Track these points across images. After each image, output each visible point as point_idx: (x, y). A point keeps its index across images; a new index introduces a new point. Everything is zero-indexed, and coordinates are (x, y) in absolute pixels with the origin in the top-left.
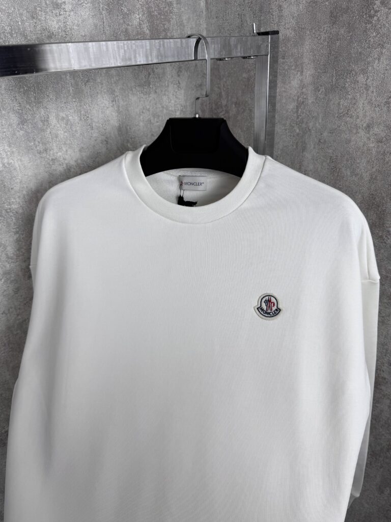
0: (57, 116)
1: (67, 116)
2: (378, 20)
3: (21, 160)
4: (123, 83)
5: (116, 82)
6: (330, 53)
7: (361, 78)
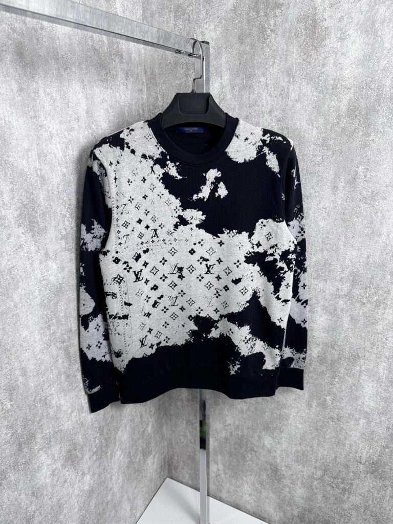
0: (45, 91)
1: (51, 92)
2: (270, 41)
3: (18, 121)
4: (90, 76)
5: (85, 74)
6: (240, 63)
7: (262, 79)
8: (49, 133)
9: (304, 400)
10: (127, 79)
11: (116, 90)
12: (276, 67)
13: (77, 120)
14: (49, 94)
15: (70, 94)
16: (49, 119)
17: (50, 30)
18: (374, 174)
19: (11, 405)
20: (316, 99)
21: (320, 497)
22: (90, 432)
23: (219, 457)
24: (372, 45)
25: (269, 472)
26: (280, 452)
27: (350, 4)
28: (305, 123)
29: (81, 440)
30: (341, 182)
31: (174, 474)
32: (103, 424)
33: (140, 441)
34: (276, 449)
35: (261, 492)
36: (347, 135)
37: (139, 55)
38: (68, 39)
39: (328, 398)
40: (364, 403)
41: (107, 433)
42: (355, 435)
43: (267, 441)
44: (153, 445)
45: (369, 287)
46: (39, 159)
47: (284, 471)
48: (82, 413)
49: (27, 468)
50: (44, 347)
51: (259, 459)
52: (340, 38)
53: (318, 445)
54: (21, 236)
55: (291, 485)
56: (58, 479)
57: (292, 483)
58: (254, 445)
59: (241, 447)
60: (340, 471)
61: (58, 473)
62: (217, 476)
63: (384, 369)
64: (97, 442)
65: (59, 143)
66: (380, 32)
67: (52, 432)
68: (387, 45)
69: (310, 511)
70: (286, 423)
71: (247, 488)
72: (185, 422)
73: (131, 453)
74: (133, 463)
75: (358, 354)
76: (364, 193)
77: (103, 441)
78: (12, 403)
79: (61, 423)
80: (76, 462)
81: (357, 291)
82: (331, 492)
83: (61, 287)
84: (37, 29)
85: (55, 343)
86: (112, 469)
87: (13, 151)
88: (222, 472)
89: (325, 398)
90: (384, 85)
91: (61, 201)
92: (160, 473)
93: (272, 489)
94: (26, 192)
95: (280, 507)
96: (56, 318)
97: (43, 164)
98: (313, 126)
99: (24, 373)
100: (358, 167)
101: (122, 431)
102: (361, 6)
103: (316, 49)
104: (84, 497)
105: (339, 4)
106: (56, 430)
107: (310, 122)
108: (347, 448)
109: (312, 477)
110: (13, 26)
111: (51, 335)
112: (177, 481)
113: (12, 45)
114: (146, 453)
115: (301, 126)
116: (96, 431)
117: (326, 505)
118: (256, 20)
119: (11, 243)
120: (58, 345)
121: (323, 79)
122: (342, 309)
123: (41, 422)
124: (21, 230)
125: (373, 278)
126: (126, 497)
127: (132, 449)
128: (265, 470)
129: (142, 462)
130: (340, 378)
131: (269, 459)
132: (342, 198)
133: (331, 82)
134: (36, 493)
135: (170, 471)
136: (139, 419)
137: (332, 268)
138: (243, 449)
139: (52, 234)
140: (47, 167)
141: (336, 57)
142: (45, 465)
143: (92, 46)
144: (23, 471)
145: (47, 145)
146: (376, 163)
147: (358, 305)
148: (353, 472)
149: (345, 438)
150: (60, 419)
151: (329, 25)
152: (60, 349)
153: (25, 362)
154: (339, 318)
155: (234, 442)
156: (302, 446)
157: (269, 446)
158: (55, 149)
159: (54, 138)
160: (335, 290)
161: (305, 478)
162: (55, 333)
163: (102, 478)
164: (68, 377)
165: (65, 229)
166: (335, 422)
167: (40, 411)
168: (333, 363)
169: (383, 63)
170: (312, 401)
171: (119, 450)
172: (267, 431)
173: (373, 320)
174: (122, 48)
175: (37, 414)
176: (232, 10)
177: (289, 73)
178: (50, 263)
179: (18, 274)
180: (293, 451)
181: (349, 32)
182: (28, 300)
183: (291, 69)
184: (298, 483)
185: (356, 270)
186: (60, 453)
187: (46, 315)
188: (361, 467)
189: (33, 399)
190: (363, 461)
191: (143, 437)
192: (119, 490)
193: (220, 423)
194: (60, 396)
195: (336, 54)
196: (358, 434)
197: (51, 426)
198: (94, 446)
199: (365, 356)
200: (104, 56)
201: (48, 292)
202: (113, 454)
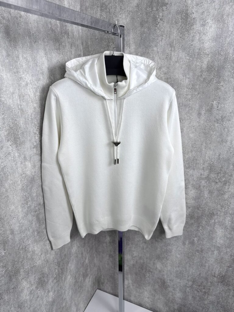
0: (23, 56)
1: (27, 57)
2: (160, 26)
3: (6, 75)
4: (50, 47)
5: (47, 45)
6: (141, 39)
7: (155, 49)
8: (25, 82)
9: (181, 241)
10: (71, 48)
11: (65, 55)
12: (164, 41)
13: (42, 74)
14: (25, 58)
15: (38, 57)
16: (25, 74)
17: (25, 18)
18: (223, 106)
19: (5, 253)
20: (188, 61)
21: (190, 298)
22: (52, 265)
23: (129, 276)
24: (222, 29)
25: (160, 284)
26: (166, 272)
27: (208, 4)
28: (181, 75)
29: (47, 270)
30: (203, 110)
31: (102, 287)
32: (60, 260)
33: (82, 268)
34: (164, 270)
35: (155, 296)
36: (207, 82)
37: (79, 33)
38: (36, 24)
39: (195, 239)
40: (217, 242)
41: (62, 265)
42: (212, 260)
43: (159, 266)
44: (89, 270)
45: (220, 173)
46: (20, 98)
47: (168, 283)
48: (47, 254)
49: (15, 291)
50: (24, 216)
51: (154, 276)
52: (202, 24)
53: (189, 267)
54: (9, 147)
55: (173, 291)
56: (34, 296)
57: (174, 290)
58: (151, 268)
59: (143, 270)
60: (202, 282)
61: (33, 292)
62: (128, 287)
63: (229, 221)
64: (56, 272)
65: (32, 88)
66: (226, 21)
67: (29, 267)
68: (231, 29)
69: (184, 306)
70: (170, 254)
71: (146, 294)
72: (108, 256)
73: (77, 276)
74: (78, 282)
75: (213, 212)
76: (217, 117)
77: (60, 270)
78: (5, 251)
79: (35, 261)
80: (44, 285)
81: (213, 176)
82: (197, 294)
83: (34, 178)
84: (18, 18)
85: (31, 213)
86: (65, 287)
87: (4, 94)
88: (131, 285)
89: (193, 239)
90: (229, 53)
91: (33, 124)
92: (93, 287)
93: (162, 294)
94: (12, 119)
95: (166, 304)
96: (31, 197)
97: (22, 102)
98: (186, 77)
99: (12, 232)
100: (213, 102)
101: (71, 263)
102: (215, 5)
103: (188, 31)
104: (49, 306)
105: (202, 4)
106: (32, 266)
107: (184, 75)
108: (207, 268)
109: (185, 286)
110: (3, 16)
111: (28, 207)
112: (103, 291)
113: (2, 28)
114: (85, 276)
115: (179, 77)
116: (56, 265)
117: (194, 302)
118: (151, 13)
119: (3, 152)
120: (33, 213)
121: (192, 49)
122: (204, 186)
123: (23, 262)
124: (9, 143)
125: (222, 167)
126: (73, 303)
127: (77, 274)
128: (158, 282)
129: (83, 281)
130: (202, 226)
131: (159, 276)
132: (204, 120)
133: (197, 51)
134: (20, 306)
135: (99, 285)
136: (81, 256)
137: (198, 162)
138: (144, 271)
139: (28, 145)
140: (24, 104)
141: (200, 35)
142: (26, 288)
143: (51, 28)
144: (12, 293)
145: (24, 90)
146: (224, 99)
147: (213, 184)
148: (210, 282)
149: (206, 262)
150: (34, 259)
151: (196, 16)
152: (34, 216)
153: (13, 226)
154: (202, 191)
155: (138, 267)
156: (180, 268)
157: (160, 268)
158: (29, 92)
159: (28, 85)
160: (199, 174)
161: (181, 287)
162: (30, 206)
163: (59, 293)
164: (38, 233)
165: (36, 141)
166: (200, 253)
167: (22, 255)
168: (198, 218)
169: (228, 40)
170: (186, 241)
171: (69, 275)
172: (158, 260)
173: (222, 193)
174: (69, 29)
175: (20, 257)
176: (136, 6)
177: (171, 45)
178: (27, 163)
179: (8, 171)
180: (174, 271)
181: (207, 21)
182: (14, 187)
183: (173, 43)
184: (178, 290)
185: (212, 163)
186: (35, 280)
187: (25, 196)
188: (215, 279)
189: (18, 248)
190: (216, 276)
191: (83, 266)
192: (69, 299)
193: (130, 256)
194: (34, 245)
195: (200, 34)
196: (213, 260)
197: (29, 264)
198: (54, 274)
199: (217, 213)
200: (58, 34)
201: (26, 181)
202: (66, 278)
